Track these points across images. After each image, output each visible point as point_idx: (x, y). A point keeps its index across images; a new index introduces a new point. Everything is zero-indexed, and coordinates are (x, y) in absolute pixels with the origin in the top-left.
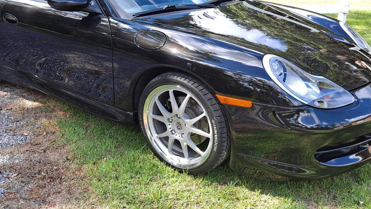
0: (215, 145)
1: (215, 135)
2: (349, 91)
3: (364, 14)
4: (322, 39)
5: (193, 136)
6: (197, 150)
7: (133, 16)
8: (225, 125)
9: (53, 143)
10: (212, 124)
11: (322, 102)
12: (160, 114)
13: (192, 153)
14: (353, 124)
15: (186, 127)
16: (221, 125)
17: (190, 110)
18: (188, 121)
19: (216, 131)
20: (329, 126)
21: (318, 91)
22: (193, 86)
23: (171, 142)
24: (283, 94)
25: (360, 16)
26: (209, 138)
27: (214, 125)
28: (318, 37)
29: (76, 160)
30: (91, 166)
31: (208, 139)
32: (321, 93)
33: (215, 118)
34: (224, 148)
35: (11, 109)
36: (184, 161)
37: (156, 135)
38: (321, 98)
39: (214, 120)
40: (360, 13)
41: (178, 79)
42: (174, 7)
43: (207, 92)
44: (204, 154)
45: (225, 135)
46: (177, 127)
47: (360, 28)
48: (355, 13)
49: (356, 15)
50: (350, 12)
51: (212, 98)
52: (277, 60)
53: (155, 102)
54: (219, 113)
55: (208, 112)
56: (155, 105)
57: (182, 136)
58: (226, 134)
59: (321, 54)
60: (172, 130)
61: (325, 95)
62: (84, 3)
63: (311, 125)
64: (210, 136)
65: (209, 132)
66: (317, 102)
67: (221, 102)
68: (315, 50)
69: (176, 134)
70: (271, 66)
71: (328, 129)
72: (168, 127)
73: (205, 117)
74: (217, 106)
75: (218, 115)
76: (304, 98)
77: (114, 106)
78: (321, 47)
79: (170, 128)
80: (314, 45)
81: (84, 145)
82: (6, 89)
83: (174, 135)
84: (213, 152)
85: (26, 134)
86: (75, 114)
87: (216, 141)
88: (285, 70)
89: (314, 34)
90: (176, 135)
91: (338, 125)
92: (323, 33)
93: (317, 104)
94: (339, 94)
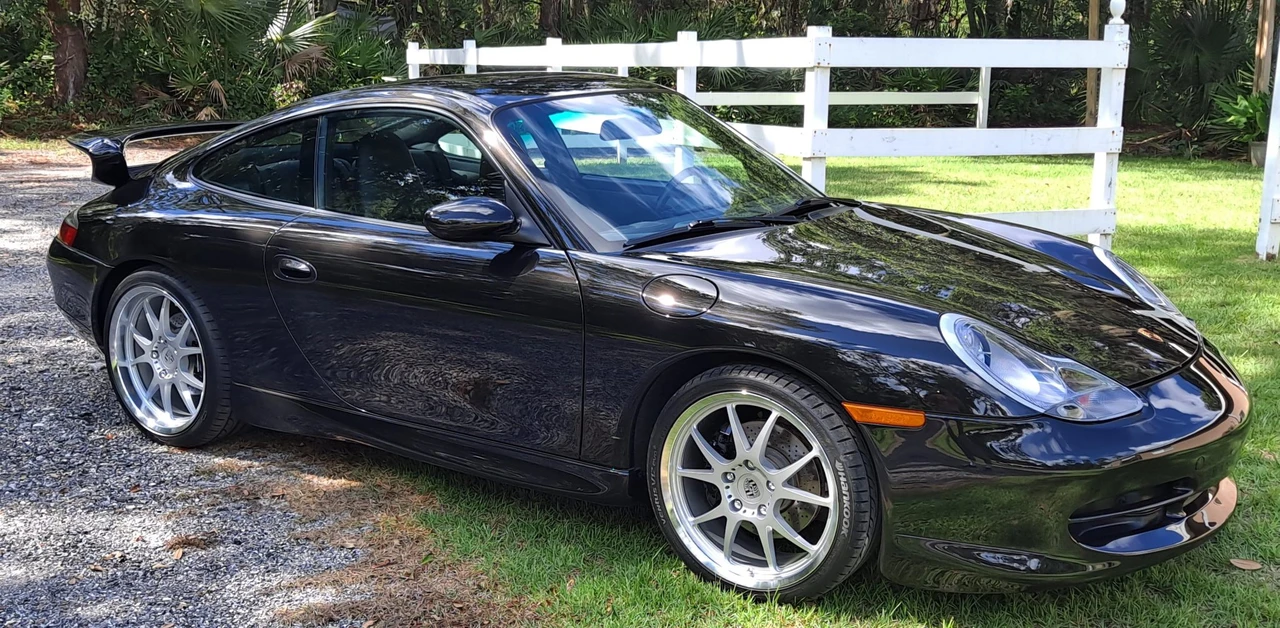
0: (845, 520)
1: (845, 498)
2: (1129, 387)
3: (1160, 237)
4: (1057, 286)
5: (787, 509)
6: (799, 540)
7: (625, 246)
8: (864, 473)
9: (430, 560)
10: (835, 471)
11: (1074, 408)
12: (704, 465)
13: (785, 551)
14: (1145, 457)
15: (770, 489)
16: (857, 472)
17: (775, 452)
18: (773, 473)
19: (845, 489)
20: (1093, 462)
21: (1061, 388)
22: (786, 390)
23: (731, 529)
24: (990, 397)
25: (1149, 241)
26: (828, 508)
27: (840, 474)
28: (1046, 283)
29: (500, 588)
30: (541, 597)
31: (824, 511)
32: (1068, 392)
33: (842, 458)
34: (865, 527)
35: (283, 495)
36: (768, 576)
37: (691, 519)
38: (1071, 401)
39: (840, 461)
40: (1151, 233)
41: (751, 377)
42: (710, 223)
43: (821, 402)
44: (818, 550)
45: (865, 497)
46: (747, 492)
47: (1153, 272)
48: (1136, 235)
49: (1139, 239)
50: (1120, 229)
51: (833, 414)
52: (968, 325)
53: (691, 436)
54: (850, 446)
55: (826, 446)
56: (691, 441)
57: (760, 513)
58: (868, 493)
59: (1058, 322)
60: (733, 502)
61: (1077, 394)
62: (505, 222)
63: (1055, 462)
64: (829, 502)
65: (825, 493)
66: (1063, 409)
67: (856, 417)
68: (1041, 313)
69: (744, 508)
70: (959, 337)
71: (1092, 466)
72: (725, 493)
73: (816, 459)
74: (845, 432)
75: (848, 451)
76: (1036, 400)
77: (579, 459)
78: (1057, 305)
79: (730, 496)
80: (1038, 300)
81: (508, 559)
82: (242, 453)
83: (740, 512)
84: (841, 538)
85: (352, 546)
86: (455, 499)
87: (845, 510)
88: (986, 348)
89: (1033, 275)
90: (745, 511)
91: (1110, 459)
92: (1056, 275)
93: (1063, 413)
94: (1107, 395)
